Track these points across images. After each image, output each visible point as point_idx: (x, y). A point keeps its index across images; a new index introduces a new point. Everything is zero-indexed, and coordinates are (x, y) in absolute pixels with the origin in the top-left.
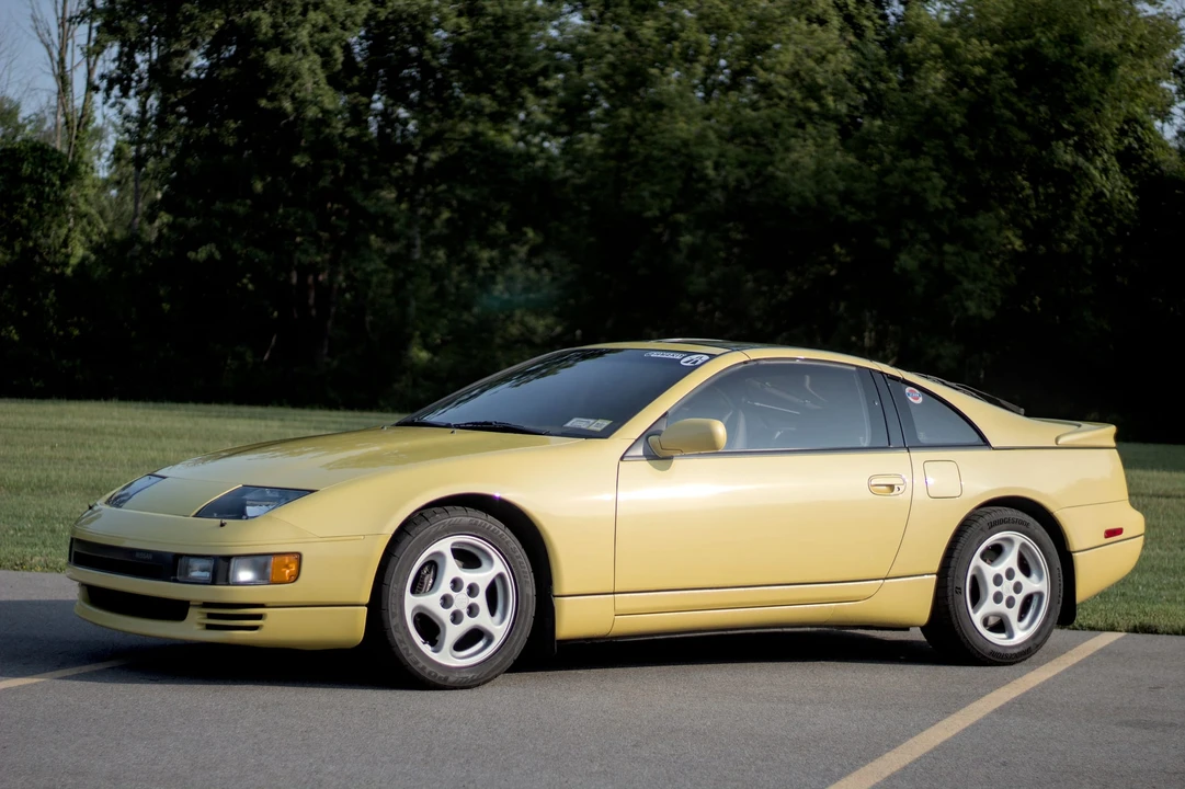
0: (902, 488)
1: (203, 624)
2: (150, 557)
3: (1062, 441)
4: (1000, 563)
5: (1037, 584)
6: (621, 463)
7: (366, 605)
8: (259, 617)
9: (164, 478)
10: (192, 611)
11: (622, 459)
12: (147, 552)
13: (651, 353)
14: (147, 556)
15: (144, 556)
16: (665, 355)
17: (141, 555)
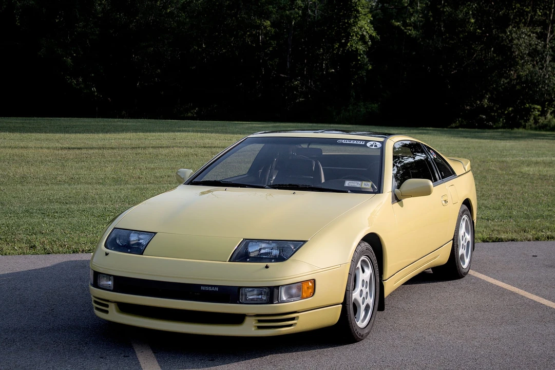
1: (255, 326)
2: (217, 289)
5: (469, 236)
6: (393, 206)
7: (342, 304)
8: (293, 319)
9: (155, 233)
10: (248, 319)
11: (392, 203)
12: (212, 286)
13: (340, 141)
14: (213, 289)
15: (210, 289)
16: (352, 142)
17: (207, 288)
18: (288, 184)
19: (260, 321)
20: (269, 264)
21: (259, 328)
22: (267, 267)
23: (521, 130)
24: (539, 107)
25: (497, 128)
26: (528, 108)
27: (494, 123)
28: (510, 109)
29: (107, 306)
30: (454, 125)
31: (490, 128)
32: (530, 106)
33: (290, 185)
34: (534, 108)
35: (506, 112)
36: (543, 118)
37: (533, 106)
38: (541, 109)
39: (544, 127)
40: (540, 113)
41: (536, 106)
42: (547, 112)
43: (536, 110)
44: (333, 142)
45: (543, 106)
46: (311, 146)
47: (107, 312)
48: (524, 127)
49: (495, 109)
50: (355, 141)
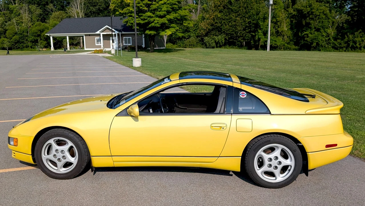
0: (225, 128)
3: (307, 112)
4: (272, 154)
5: (290, 162)
6: (115, 117)
8: (15, 153)
11: (116, 116)
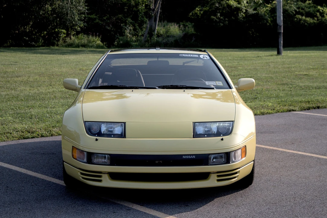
1: (216, 180)
2: (194, 157)
9: (124, 123)
10: (211, 176)
12: (190, 155)
13: (182, 55)
14: (192, 157)
15: (190, 157)
16: (189, 55)
17: (187, 157)
18: (170, 85)
19: (218, 176)
20: (224, 137)
21: (218, 180)
22: (222, 139)
23: (56, 47)
24: (64, 31)
25: (39, 46)
26: (57, 32)
27: (35, 42)
28: (45, 32)
29: (100, 176)
30: (6, 45)
31: (34, 46)
32: (59, 31)
33: (171, 86)
34: (61, 32)
35: (42, 35)
36: (69, 39)
37: (60, 30)
38: (66, 33)
39: (71, 45)
40: (65, 35)
41: (63, 30)
42: (70, 34)
43: (63, 33)
44: (177, 56)
45: (67, 30)
46: (160, 59)
47: (100, 181)
48: (58, 45)
49: (34, 33)
50: (192, 55)
